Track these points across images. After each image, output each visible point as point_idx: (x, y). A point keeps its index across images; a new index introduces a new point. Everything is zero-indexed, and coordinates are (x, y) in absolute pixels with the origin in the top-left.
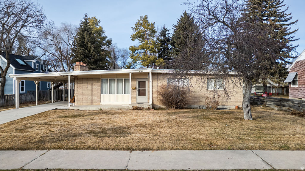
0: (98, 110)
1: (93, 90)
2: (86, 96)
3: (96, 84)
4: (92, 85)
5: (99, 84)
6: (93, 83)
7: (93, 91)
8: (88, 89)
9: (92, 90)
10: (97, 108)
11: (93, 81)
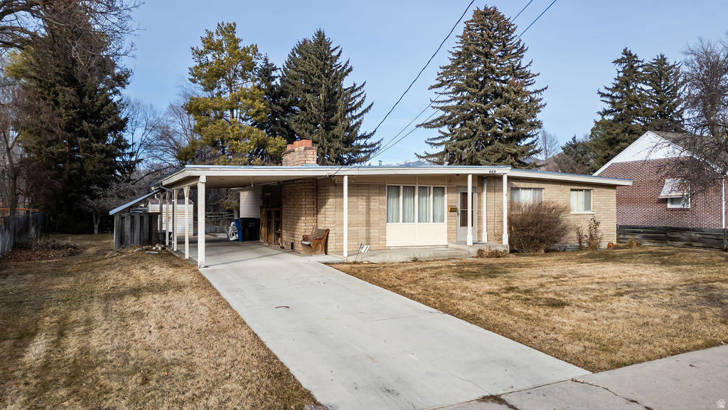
0: (409, 260)
1: (371, 213)
2: (355, 228)
3: (377, 198)
4: (368, 200)
5: (381, 198)
6: (370, 194)
7: (372, 215)
8: (359, 210)
9: (368, 213)
10: (406, 256)
11: (370, 191)
